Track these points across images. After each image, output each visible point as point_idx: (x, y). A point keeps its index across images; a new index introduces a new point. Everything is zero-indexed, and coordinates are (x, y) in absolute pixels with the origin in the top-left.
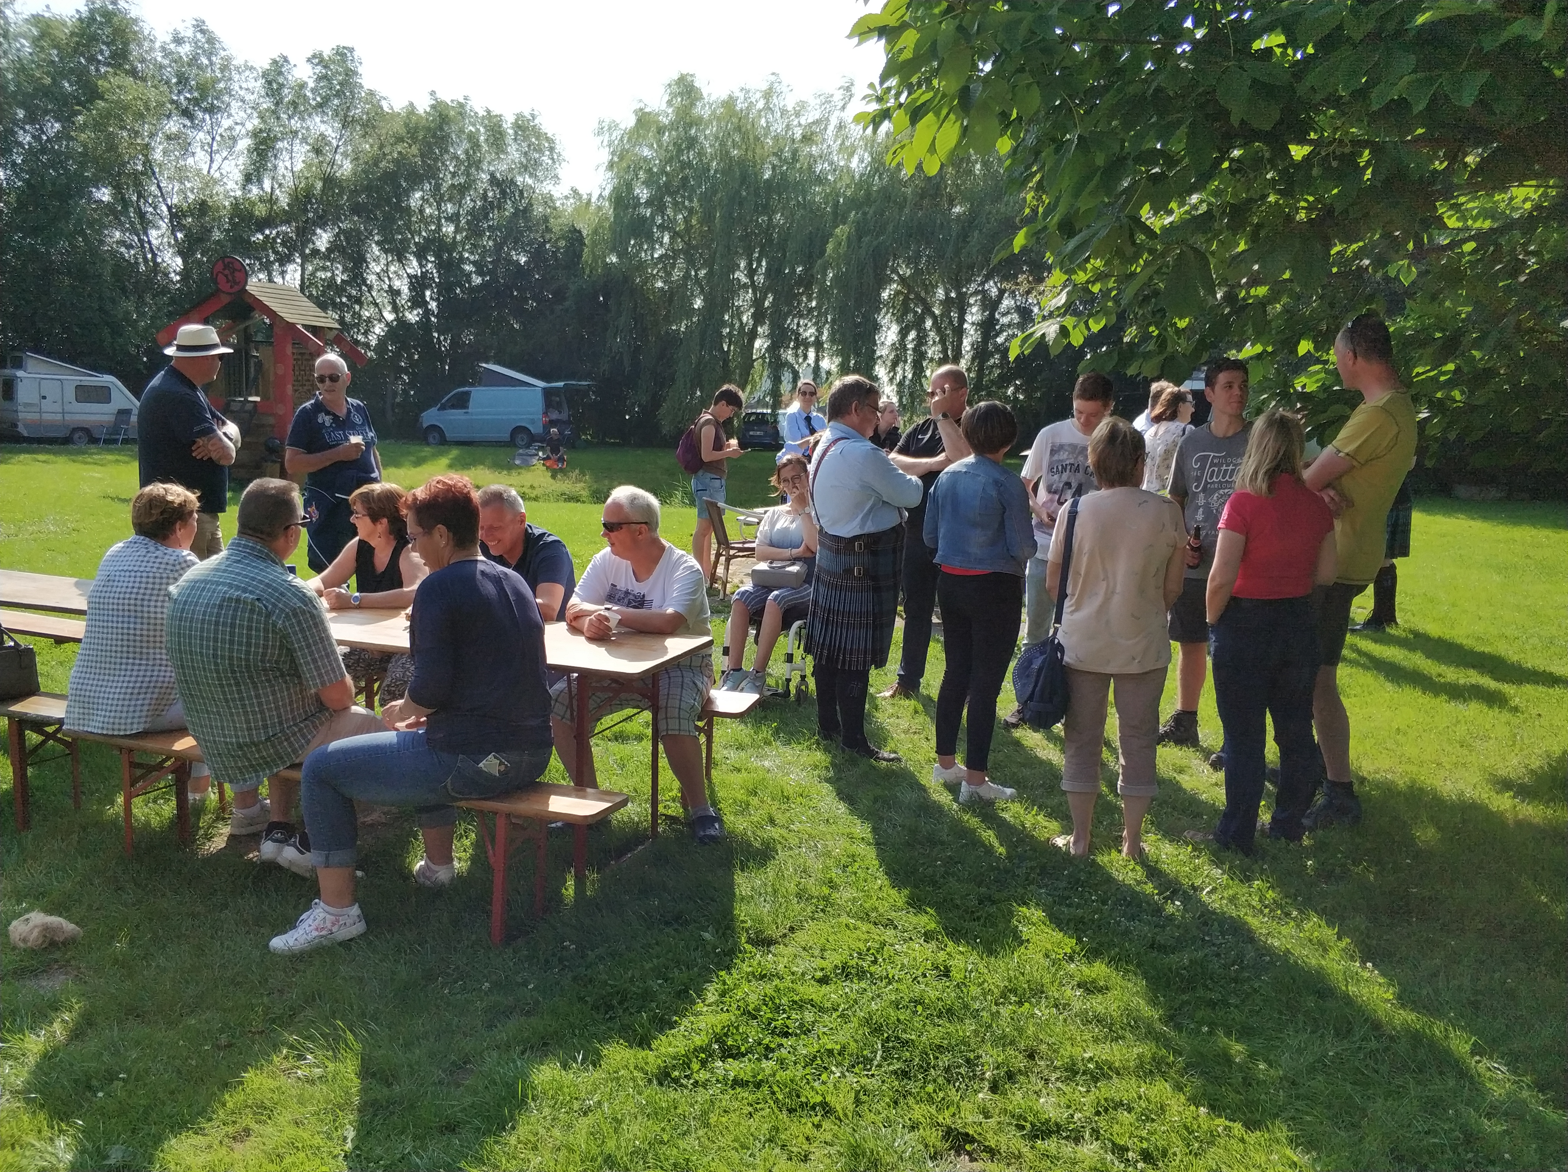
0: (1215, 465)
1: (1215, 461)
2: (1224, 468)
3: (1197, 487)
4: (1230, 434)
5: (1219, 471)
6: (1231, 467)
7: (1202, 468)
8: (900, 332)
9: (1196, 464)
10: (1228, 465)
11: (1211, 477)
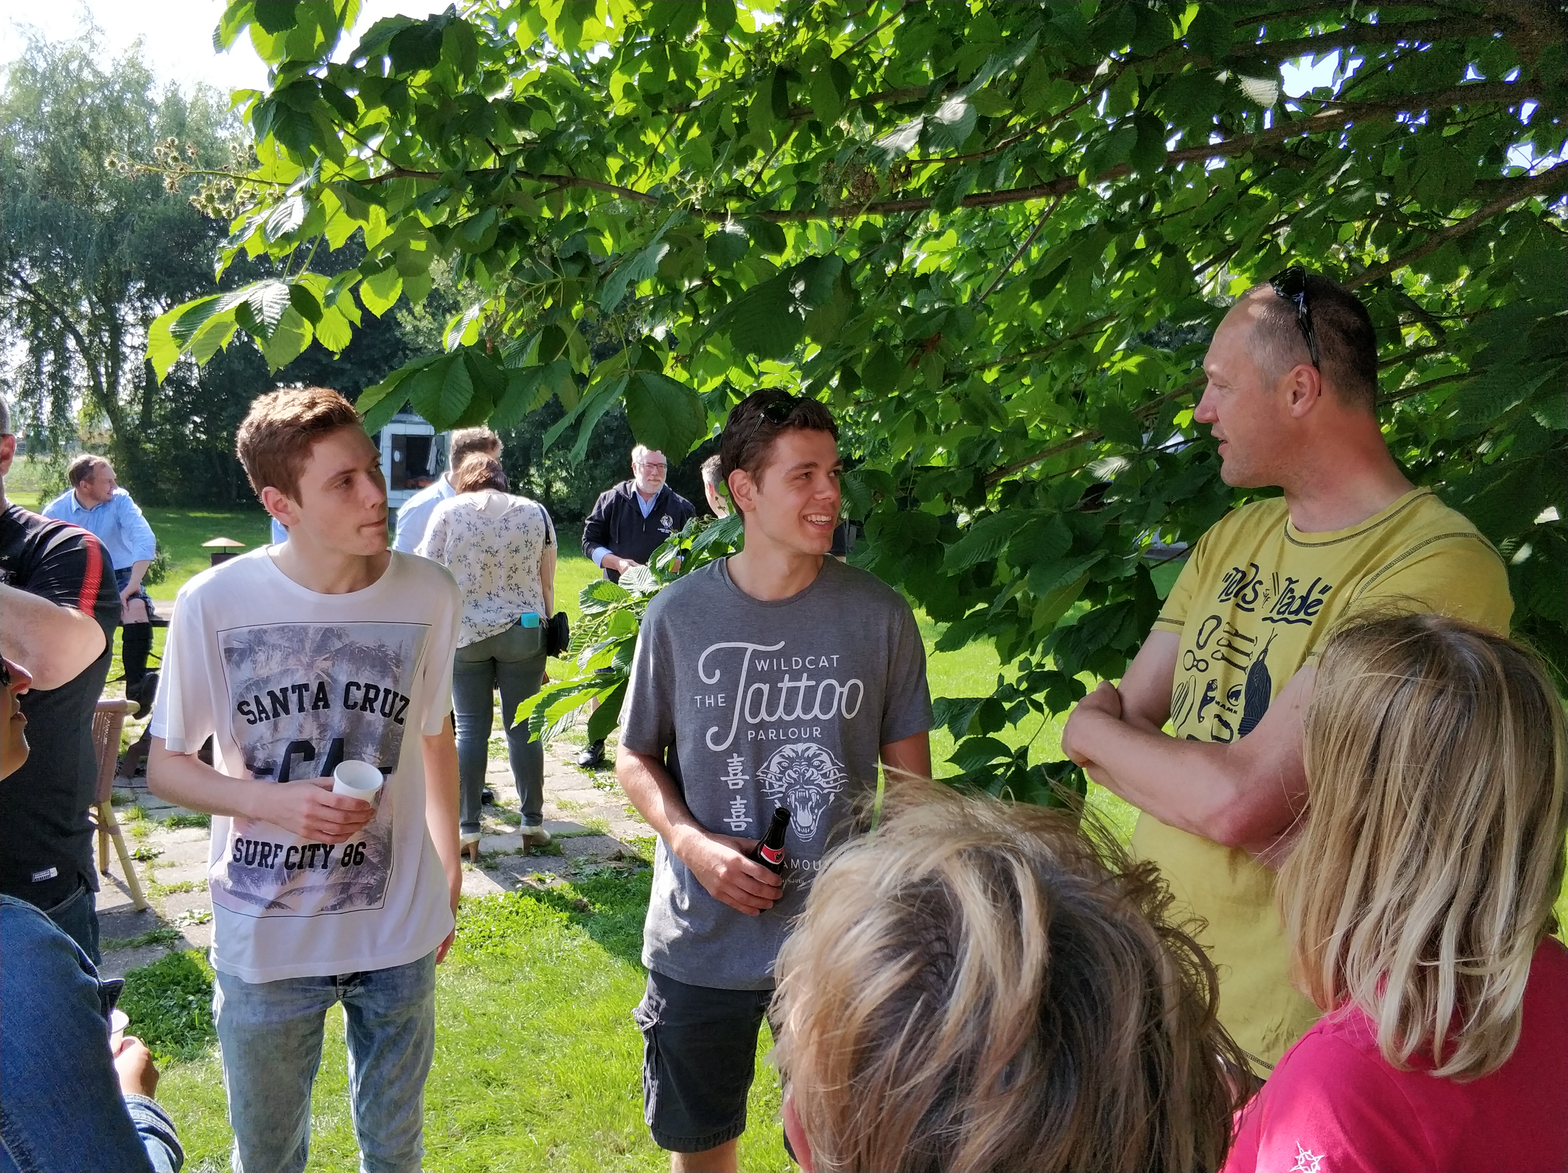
0: (762, 677)
1: (762, 665)
2: (786, 684)
3: (718, 739)
4: (790, 592)
5: (775, 693)
6: (804, 683)
7: (729, 686)
8: (31, 350)
9: (710, 675)
10: (796, 676)
11: (755, 713)
